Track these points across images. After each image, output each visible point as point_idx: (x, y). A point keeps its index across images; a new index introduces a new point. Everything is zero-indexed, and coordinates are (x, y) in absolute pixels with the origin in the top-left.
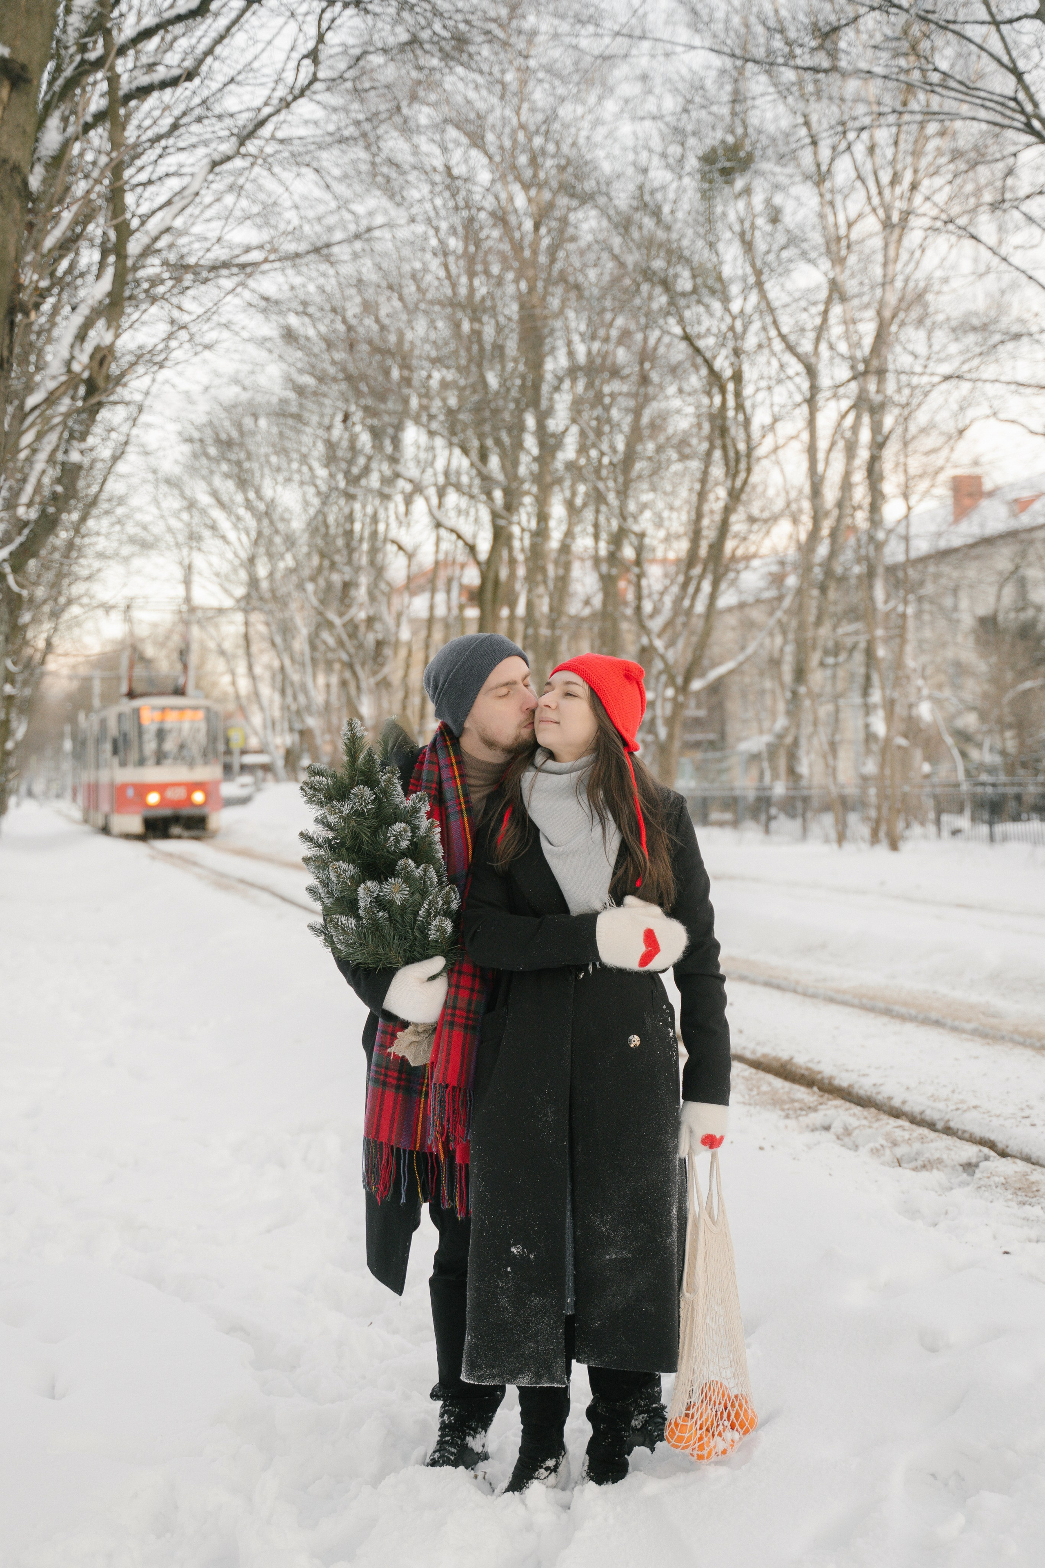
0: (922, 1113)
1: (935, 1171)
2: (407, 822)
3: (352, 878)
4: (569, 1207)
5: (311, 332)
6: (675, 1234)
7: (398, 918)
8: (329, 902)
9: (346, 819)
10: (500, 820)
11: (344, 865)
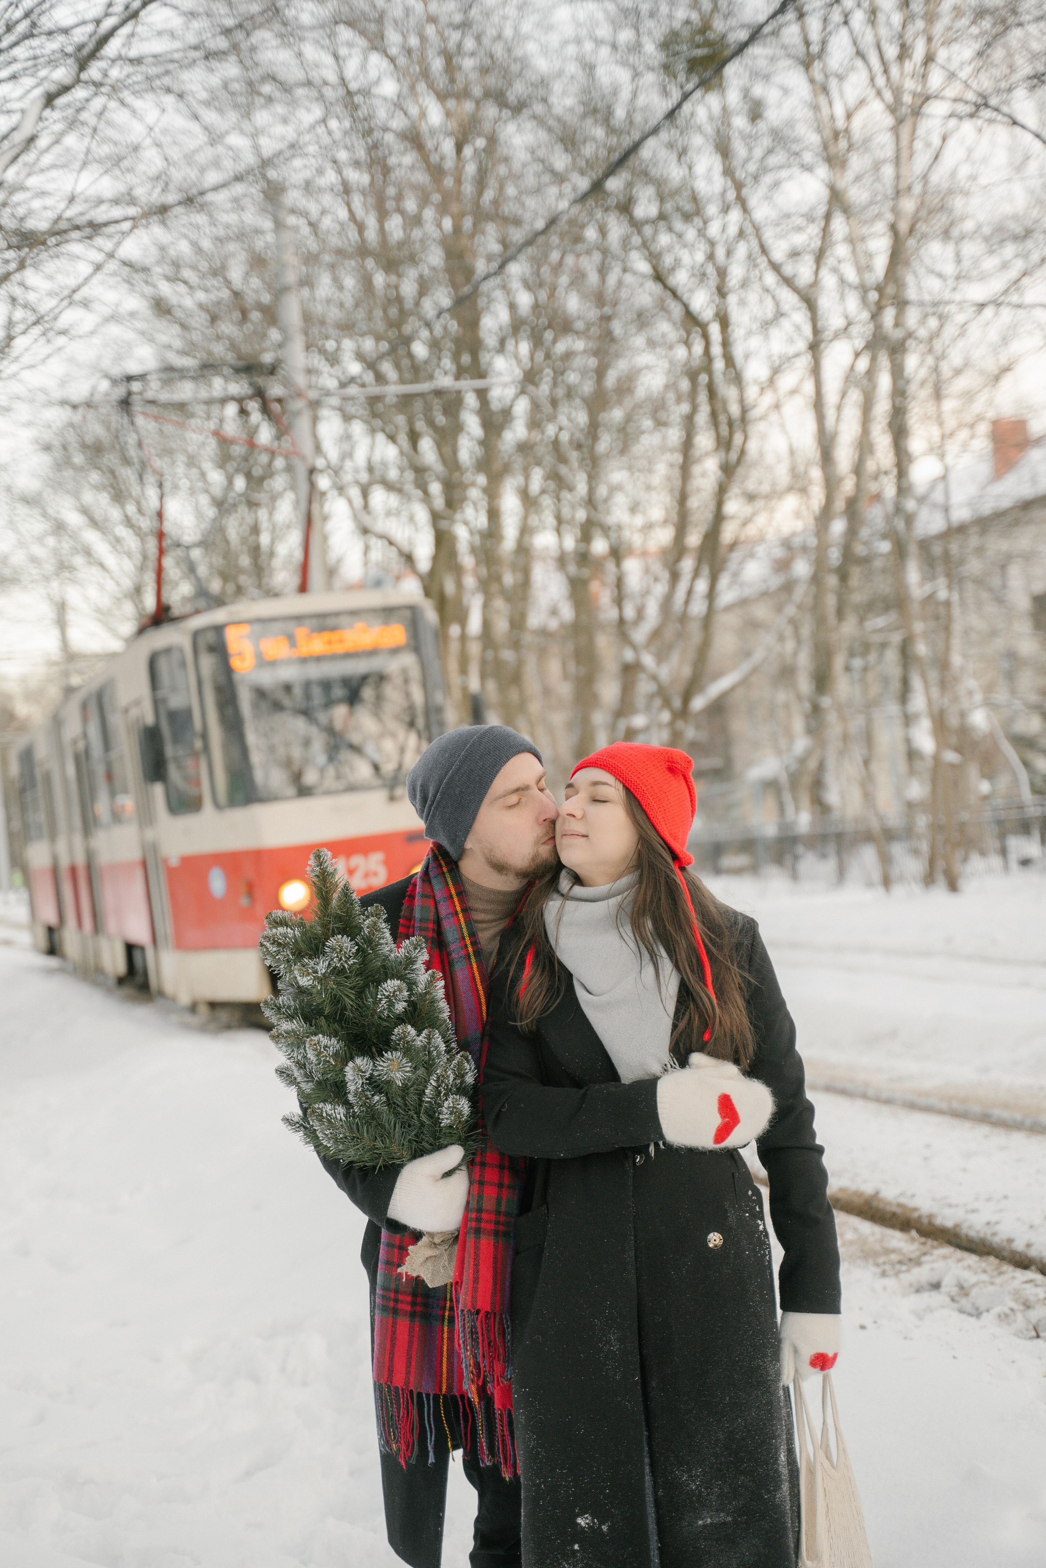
2: (402, 978)
3: (336, 1055)
4: (647, 1460)
5: (188, 302)
6: (785, 1487)
7: (399, 1101)
8: (307, 1087)
9: (323, 980)
10: (521, 964)
11: (324, 1040)
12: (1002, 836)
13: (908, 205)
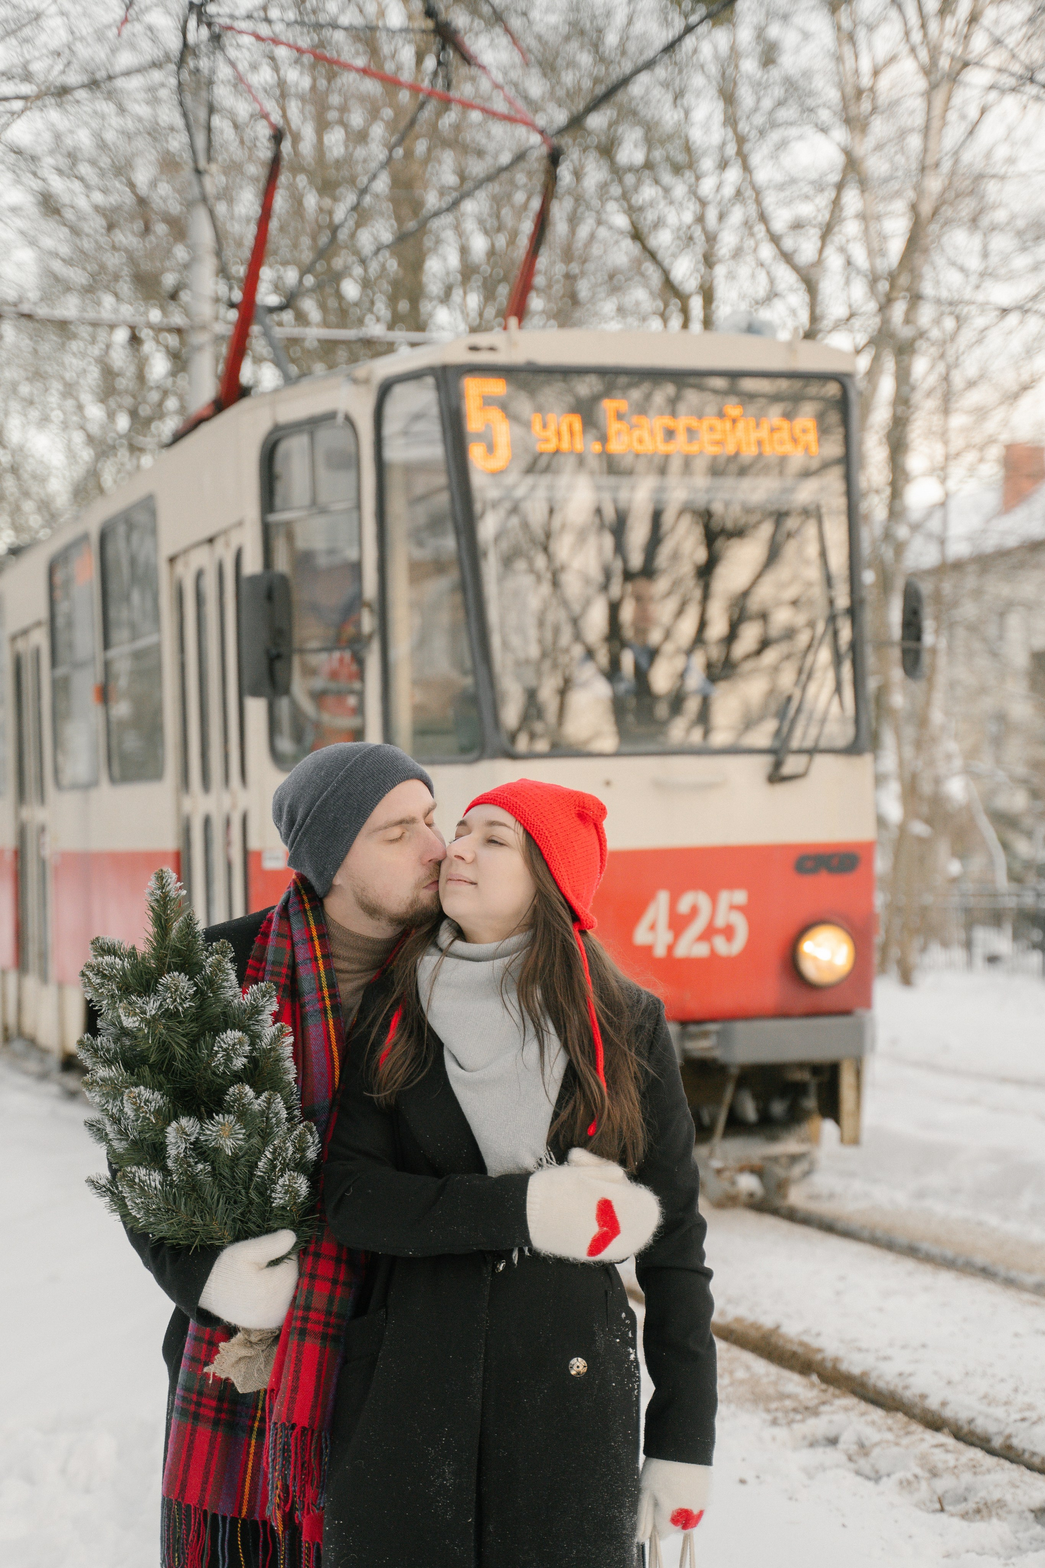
0: (971, 1421)
1: (994, 1520)
2: (243, 1029)
3: (158, 1112)
7: (226, 1172)
8: (120, 1146)
9: (151, 1022)
10: (385, 1027)
11: (145, 1093)
12: (969, 926)
13: (934, 184)
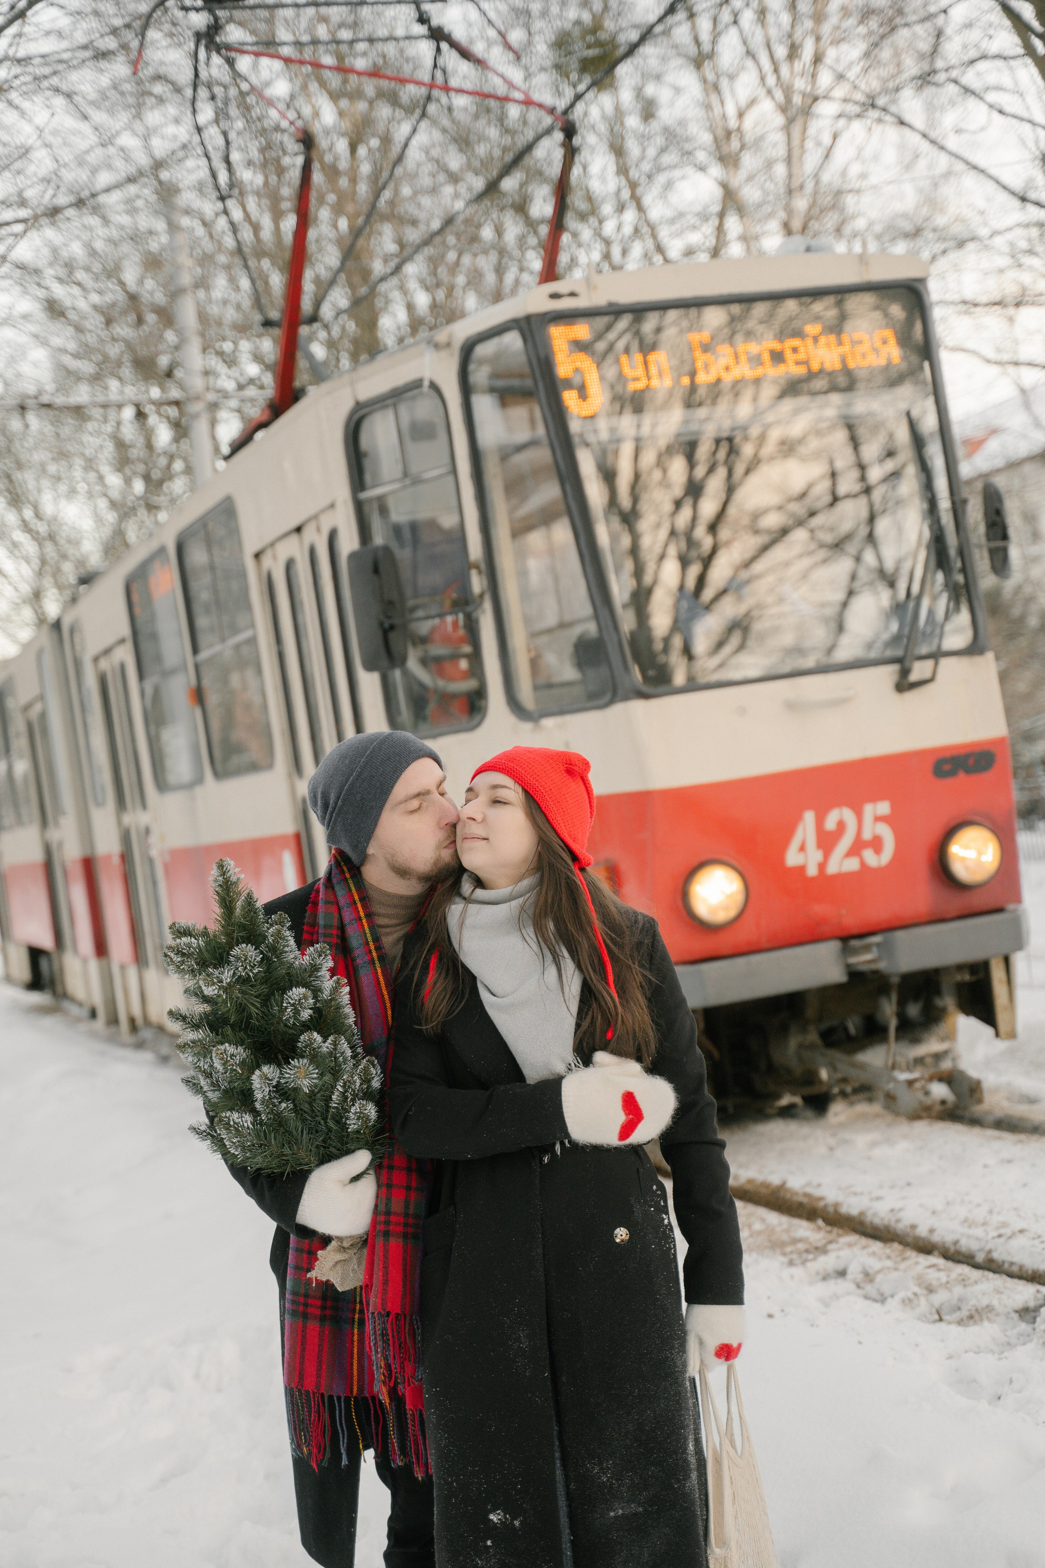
0: (956, 1243)
1: (986, 1323)
2: (306, 985)
3: (242, 1064)
4: (557, 1455)
6: (694, 1475)
7: (306, 1107)
8: (214, 1096)
9: (228, 989)
10: (426, 969)
11: (230, 1049)
13: (801, 204)
